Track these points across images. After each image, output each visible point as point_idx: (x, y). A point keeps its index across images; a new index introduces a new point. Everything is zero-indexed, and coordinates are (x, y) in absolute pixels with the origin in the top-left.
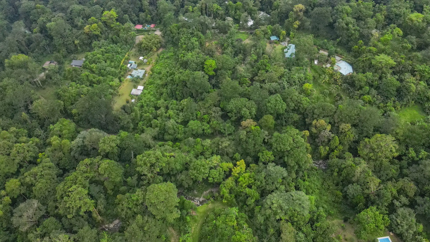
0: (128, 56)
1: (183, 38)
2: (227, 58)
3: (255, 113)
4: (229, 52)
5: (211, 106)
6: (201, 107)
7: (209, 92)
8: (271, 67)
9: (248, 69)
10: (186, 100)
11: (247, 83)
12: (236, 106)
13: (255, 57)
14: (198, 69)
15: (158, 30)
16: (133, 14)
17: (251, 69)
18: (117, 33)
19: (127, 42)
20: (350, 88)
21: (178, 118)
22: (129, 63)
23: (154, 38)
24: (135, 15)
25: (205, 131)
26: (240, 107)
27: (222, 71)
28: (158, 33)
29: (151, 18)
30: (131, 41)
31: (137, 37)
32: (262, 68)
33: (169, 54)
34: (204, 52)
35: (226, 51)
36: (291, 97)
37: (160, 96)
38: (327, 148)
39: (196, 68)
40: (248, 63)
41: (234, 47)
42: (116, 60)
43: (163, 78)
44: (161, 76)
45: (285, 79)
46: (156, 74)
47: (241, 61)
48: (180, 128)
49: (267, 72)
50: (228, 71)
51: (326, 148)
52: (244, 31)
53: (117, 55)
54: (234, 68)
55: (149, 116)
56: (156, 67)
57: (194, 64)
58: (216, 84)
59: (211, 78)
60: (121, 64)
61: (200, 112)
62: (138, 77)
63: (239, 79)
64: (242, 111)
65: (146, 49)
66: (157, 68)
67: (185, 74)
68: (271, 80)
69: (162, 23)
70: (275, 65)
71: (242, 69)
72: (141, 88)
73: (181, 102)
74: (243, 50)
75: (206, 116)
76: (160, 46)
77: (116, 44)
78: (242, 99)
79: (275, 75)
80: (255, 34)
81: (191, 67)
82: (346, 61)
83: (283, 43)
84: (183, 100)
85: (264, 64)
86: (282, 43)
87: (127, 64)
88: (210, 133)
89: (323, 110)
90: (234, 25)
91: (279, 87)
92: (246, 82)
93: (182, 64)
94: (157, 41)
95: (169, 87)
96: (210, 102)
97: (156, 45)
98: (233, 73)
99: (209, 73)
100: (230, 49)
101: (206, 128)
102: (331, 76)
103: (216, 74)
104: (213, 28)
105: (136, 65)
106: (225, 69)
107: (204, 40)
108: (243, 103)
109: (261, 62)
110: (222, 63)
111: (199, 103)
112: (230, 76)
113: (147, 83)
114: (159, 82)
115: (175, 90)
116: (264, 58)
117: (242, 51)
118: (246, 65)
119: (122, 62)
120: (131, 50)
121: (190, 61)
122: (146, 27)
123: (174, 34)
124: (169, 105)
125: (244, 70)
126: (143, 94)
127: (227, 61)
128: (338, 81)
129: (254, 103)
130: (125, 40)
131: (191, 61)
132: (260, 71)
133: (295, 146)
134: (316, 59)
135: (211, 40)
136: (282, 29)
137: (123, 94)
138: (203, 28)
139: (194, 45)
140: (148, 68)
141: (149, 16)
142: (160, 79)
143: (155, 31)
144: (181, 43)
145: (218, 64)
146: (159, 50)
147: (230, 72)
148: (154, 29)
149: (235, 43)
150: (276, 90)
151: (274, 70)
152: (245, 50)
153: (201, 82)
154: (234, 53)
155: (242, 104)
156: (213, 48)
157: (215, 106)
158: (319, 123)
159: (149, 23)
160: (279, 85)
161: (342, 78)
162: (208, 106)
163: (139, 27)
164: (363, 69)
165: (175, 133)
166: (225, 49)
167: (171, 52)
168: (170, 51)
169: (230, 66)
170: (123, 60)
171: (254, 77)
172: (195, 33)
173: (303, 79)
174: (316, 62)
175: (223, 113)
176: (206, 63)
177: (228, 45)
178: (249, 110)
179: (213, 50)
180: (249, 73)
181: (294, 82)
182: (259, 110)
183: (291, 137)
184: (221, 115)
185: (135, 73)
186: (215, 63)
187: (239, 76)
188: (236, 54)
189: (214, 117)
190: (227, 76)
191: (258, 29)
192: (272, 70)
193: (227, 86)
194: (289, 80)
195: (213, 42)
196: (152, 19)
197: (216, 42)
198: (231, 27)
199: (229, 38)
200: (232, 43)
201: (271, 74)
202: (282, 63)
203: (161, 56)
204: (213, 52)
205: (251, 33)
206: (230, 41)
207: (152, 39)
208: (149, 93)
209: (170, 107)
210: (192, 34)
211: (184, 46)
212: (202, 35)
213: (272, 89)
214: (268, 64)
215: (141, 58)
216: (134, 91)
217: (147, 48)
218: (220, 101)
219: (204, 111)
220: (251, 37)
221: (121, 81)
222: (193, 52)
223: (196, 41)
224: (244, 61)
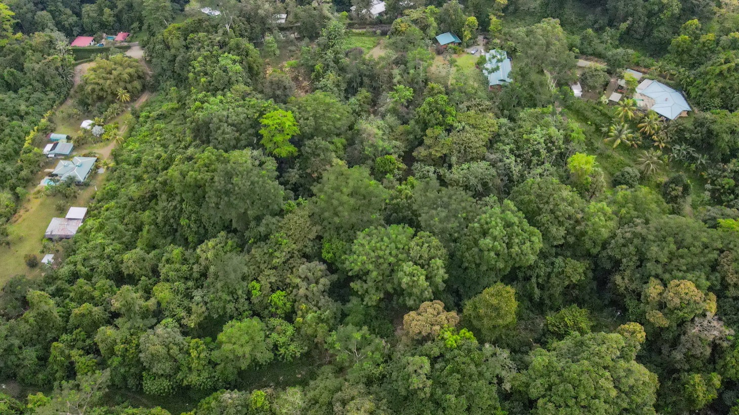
0: (50, 120)
1: (200, 59)
2: (328, 100)
3: (446, 276)
4: (330, 84)
5: (292, 257)
6: (262, 266)
7: (281, 213)
8: (461, 116)
9: (391, 127)
10: (211, 243)
11: (396, 171)
12: (379, 257)
13: (408, 93)
14: (243, 143)
15: (135, 46)
16: (62, 9)
17: (401, 128)
18: (15, 60)
19: (46, 84)
20: (696, 155)
21: (189, 311)
22: (50, 141)
23: (121, 65)
24: (69, 11)
25: (282, 351)
26: (392, 259)
27: (318, 140)
28: (137, 53)
29: (116, 16)
30: (59, 80)
31: (79, 67)
32: (434, 122)
33: (166, 107)
34: (261, 92)
35: (323, 81)
36: (551, 207)
37: (137, 232)
38: (717, 380)
39: (238, 140)
40: (388, 111)
41: (342, 70)
42: (10, 135)
43: (145, 176)
44: (140, 170)
45: (507, 148)
46: (127, 167)
47: (367, 107)
48: (194, 354)
49: (449, 131)
50: (335, 139)
51: (710, 380)
52: (365, 30)
53: (14, 122)
54: (351, 128)
55: (90, 312)
56: (128, 146)
57: (228, 129)
58: (302, 181)
59: (283, 164)
60: (26, 145)
61: (258, 281)
62: (71, 181)
63: (370, 162)
64: (400, 274)
65: (100, 98)
66: (130, 147)
67: (200, 162)
68: (467, 156)
69: (145, 27)
70: (468, 108)
71: (376, 131)
72: (77, 212)
73: (198, 251)
74: (368, 76)
75: (278, 297)
76: (139, 87)
77: (16, 91)
78: (393, 230)
79: (477, 140)
80: (397, 32)
81: (220, 139)
82: (659, 81)
83: (472, 48)
84: (203, 246)
85: (437, 109)
86: (472, 50)
87: (42, 145)
88: (298, 355)
89: (680, 244)
90: (336, 14)
91: (493, 171)
92: (392, 167)
93: (198, 130)
94: (130, 75)
95: (162, 204)
96: (289, 245)
97: (129, 86)
98: (351, 143)
99: (277, 150)
100: (331, 77)
101: (282, 340)
102: (634, 124)
103: (300, 151)
104: (282, 29)
105: (71, 145)
106: (327, 135)
107: (261, 60)
108: (401, 246)
109: (429, 104)
110: (315, 116)
111: (253, 251)
112: (341, 153)
113: (99, 195)
114: (134, 190)
115: (177, 212)
116: (432, 93)
117: (366, 80)
118: (383, 117)
119: (28, 139)
120: (61, 104)
121: (215, 120)
122: (103, 42)
123: (173, 51)
124: (160, 265)
125: (380, 133)
126: (84, 232)
127: (327, 110)
128: (655, 137)
129: (435, 241)
130: (38, 78)
131: (221, 121)
132: (429, 132)
133: (625, 405)
134: (575, 83)
135: (280, 59)
136: (464, 12)
137: (21, 239)
138: (252, 28)
139: (230, 74)
140: (105, 151)
141: (107, 11)
142: (138, 179)
143: (128, 48)
144: (194, 73)
145: (301, 121)
146: (138, 97)
147: (339, 141)
148: (126, 44)
149: (345, 61)
150: (485, 185)
151: (469, 124)
152: (373, 77)
153: (253, 183)
154: (344, 86)
155: (397, 248)
156: (287, 79)
157: (308, 257)
158: (677, 294)
159: (113, 31)
160: (494, 166)
161: (666, 128)
162: (283, 259)
163: (84, 42)
164: (723, 96)
165: (178, 369)
166: (318, 77)
167: (171, 100)
168: (168, 97)
169: (338, 124)
170: (32, 134)
171: (412, 150)
172: (232, 42)
173: (561, 142)
174: (577, 91)
175: (335, 277)
176: (265, 122)
177: (326, 67)
178: (422, 267)
179: (287, 84)
180: (396, 139)
181: (536, 153)
182: (454, 262)
183: (607, 374)
184: (327, 288)
185: (63, 169)
186: (292, 119)
187: (368, 151)
188: (350, 90)
189: (306, 297)
190: (333, 154)
191: (402, 19)
192: (463, 124)
193: (338, 189)
194: (518, 148)
195: (285, 64)
196: (118, 17)
197: (293, 62)
198: (329, 19)
199: (326, 47)
200: (336, 61)
201: (463, 136)
202: (488, 103)
203: (144, 114)
204: (285, 88)
205: (384, 34)
206: (330, 54)
207: (115, 69)
208: (101, 227)
209: (164, 270)
210: (222, 45)
211: (203, 80)
212: (251, 47)
213: (473, 181)
214: (448, 109)
215: (86, 124)
216: (56, 227)
217: (101, 94)
218: (319, 238)
219: (273, 279)
220: (385, 40)
221: (17, 198)
222: (229, 94)
223: (234, 62)
224: (375, 105)
